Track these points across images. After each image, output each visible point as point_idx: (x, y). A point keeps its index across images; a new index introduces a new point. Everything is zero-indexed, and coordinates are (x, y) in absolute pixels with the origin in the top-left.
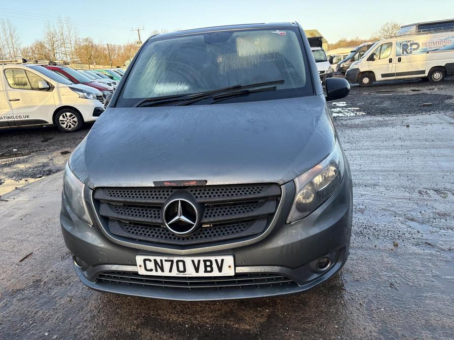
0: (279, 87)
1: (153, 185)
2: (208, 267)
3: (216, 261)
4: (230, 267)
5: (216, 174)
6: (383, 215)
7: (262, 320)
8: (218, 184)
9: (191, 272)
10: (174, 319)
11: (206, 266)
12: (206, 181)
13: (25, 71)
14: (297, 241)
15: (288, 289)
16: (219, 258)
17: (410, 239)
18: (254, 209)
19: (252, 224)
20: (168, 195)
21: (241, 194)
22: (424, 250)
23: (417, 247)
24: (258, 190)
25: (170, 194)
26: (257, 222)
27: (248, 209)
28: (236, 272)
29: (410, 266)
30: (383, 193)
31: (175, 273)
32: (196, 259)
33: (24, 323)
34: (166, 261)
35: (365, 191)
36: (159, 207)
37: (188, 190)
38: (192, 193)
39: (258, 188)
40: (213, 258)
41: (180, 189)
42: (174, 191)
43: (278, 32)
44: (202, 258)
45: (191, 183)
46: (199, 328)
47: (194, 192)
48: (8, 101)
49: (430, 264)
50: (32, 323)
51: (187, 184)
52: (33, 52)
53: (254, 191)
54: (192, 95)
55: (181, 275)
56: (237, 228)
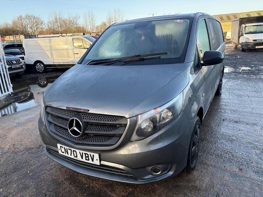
0: (163, 57)
1: (66, 109)
2: (87, 157)
3: (90, 155)
4: (97, 160)
5: (94, 107)
6: (246, 147)
7: (124, 194)
8: (94, 113)
9: (79, 158)
10: (83, 180)
11: (86, 157)
12: (89, 111)
13: (82, 39)
14: (135, 154)
15: (132, 180)
16: (92, 154)
17: (254, 167)
18: (112, 130)
19: (112, 138)
20: (72, 115)
21: (106, 120)
22: (259, 177)
23: (256, 173)
24: (115, 119)
25: (73, 114)
26: (114, 138)
27: (109, 130)
28: (101, 163)
29: (240, 186)
30: (257, 131)
31: (72, 157)
32: (81, 152)
33: (24, 164)
34: (69, 149)
35: (244, 127)
36: (67, 120)
37: (81, 114)
38: (82, 116)
39: (116, 118)
40: (89, 153)
41: (77, 113)
42: (75, 113)
43: (178, 21)
44: (84, 152)
45: (81, 110)
46: (91, 189)
47: (83, 115)
48: (73, 54)
49: (257, 188)
50: (27, 165)
51: (79, 110)
52: (101, 28)
53: (113, 120)
54: (114, 59)
55: (75, 158)
56: (104, 139)
